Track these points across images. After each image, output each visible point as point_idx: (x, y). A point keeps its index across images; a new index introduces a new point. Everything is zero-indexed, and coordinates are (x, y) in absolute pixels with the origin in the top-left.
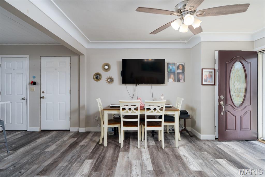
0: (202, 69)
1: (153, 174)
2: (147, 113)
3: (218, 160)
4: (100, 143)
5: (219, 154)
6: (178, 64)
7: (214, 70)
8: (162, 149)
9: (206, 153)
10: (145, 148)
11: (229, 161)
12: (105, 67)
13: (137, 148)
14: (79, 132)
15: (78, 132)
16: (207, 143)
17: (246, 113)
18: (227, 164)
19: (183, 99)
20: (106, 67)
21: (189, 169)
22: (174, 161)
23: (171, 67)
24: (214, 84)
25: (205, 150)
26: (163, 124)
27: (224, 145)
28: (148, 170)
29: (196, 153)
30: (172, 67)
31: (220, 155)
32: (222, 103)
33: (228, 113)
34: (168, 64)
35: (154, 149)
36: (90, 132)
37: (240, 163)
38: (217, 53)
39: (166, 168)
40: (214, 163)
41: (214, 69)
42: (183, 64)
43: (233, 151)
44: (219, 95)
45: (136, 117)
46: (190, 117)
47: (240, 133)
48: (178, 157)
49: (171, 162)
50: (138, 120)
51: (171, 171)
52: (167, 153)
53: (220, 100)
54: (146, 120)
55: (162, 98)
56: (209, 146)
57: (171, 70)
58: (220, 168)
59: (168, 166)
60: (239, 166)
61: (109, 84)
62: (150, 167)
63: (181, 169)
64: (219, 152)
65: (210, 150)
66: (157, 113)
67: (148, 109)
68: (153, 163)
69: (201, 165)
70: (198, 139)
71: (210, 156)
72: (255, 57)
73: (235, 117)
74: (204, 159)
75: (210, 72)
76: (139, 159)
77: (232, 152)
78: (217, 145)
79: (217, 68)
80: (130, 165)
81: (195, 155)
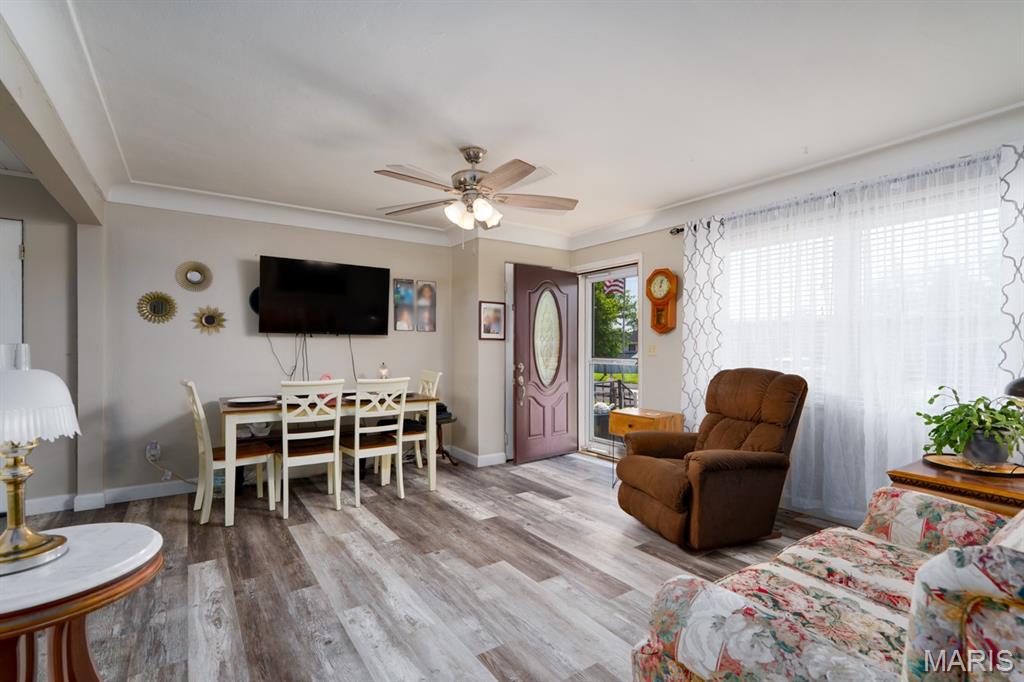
0: (481, 302)
1: (403, 543)
2: (360, 412)
3: (520, 495)
4: (202, 522)
5: (518, 486)
6: (421, 284)
7: (502, 306)
8: (400, 499)
9: (494, 488)
10: (355, 506)
11: (538, 492)
12: (188, 275)
13: (335, 510)
14: (75, 510)
15: (72, 510)
16: (492, 471)
17: (559, 400)
18: (536, 497)
19: (440, 374)
20: (195, 276)
21: (473, 520)
22: (439, 515)
23: (402, 291)
24: (502, 337)
25: (493, 484)
26: (401, 438)
27: (524, 469)
28: (388, 540)
29: (476, 492)
30: (406, 290)
31: (521, 486)
32: (521, 379)
33: (532, 399)
34: (397, 281)
35: (379, 504)
36: (128, 502)
37: (556, 492)
38: (510, 269)
39: (427, 530)
40: (515, 501)
41: (504, 304)
42: (433, 284)
43: (542, 476)
44: (516, 363)
45: (329, 425)
46: (453, 418)
47: (552, 443)
48: (443, 506)
49: (431, 518)
50: (336, 433)
51: (439, 531)
52: (415, 505)
53: (516, 373)
54: (358, 431)
55: (384, 372)
56: (497, 476)
57: (402, 298)
58: (526, 505)
59: (429, 525)
60: (556, 496)
61: (205, 334)
62: (390, 536)
63: (458, 523)
64: (518, 482)
65: (502, 483)
66: (387, 409)
67: (365, 402)
68: (393, 528)
69: (492, 508)
70: (473, 468)
71: (506, 492)
72: (572, 284)
73: (544, 408)
74: (494, 498)
75: (497, 311)
76: (353, 529)
77: (540, 478)
78: (512, 472)
79: (510, 302)
80: (337, 546)
81: (475, 495)
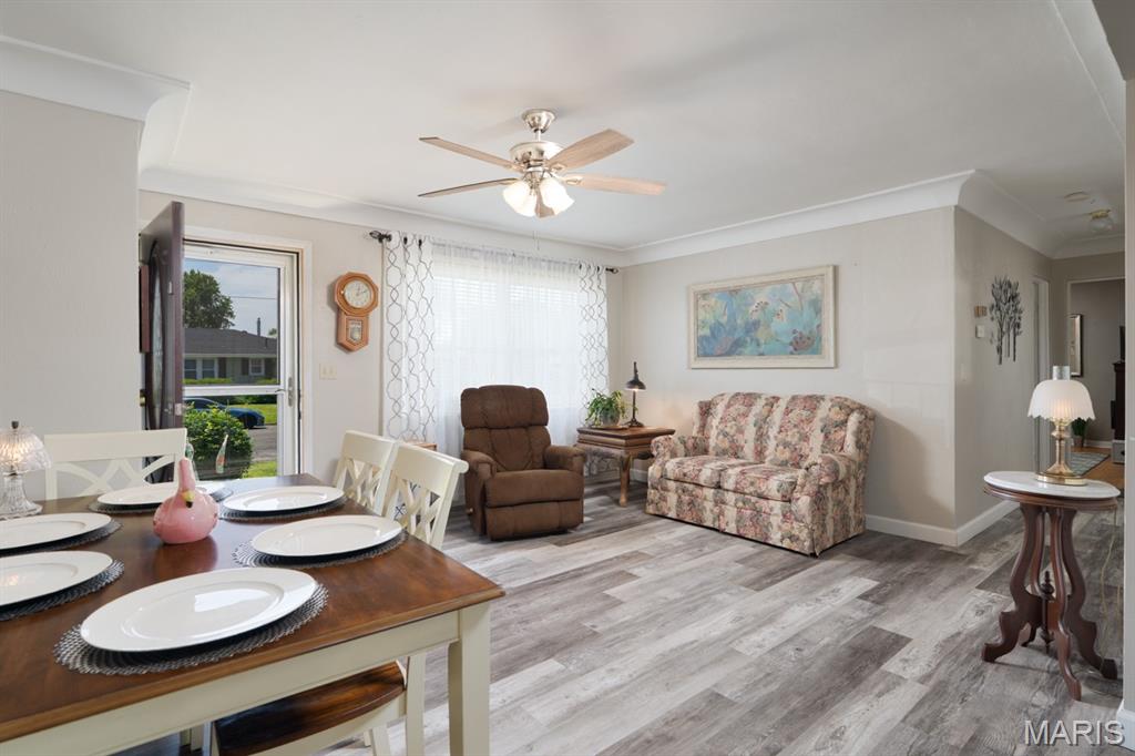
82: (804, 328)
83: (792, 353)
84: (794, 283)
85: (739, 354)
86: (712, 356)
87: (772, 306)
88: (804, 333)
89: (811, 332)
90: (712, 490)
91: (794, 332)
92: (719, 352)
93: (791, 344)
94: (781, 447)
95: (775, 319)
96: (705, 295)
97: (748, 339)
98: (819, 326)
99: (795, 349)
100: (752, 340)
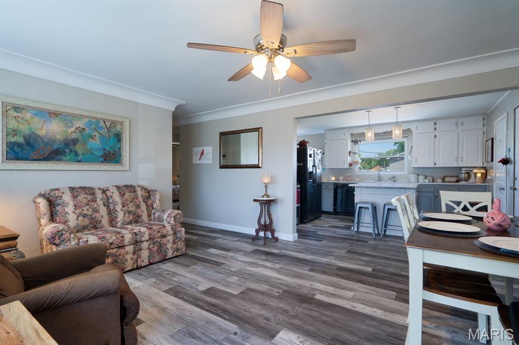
82: (111, 149)
83: (102, 162)
84: (104, 122)
85: (59, 160)
86: (27, 159)
87: (87, 131)
88: (111, 151)
89: (115, 151)
90: (132, 246)
91: (104, 150)
92: (36, 157)
93: (102, 156)
94: (127, 214)
95: (90, 140)
96: (17, 108)
97: (68, 150)
98: (120, 148)
99: (105, 160)
100: (71, 151)
